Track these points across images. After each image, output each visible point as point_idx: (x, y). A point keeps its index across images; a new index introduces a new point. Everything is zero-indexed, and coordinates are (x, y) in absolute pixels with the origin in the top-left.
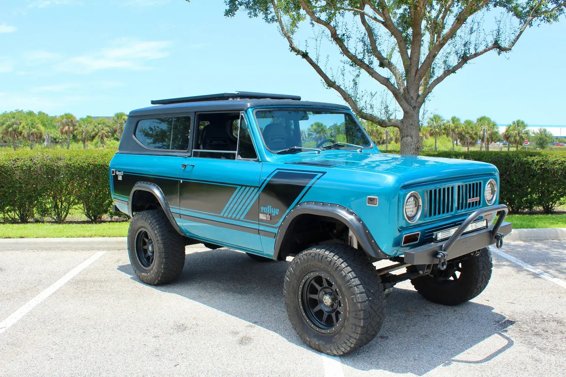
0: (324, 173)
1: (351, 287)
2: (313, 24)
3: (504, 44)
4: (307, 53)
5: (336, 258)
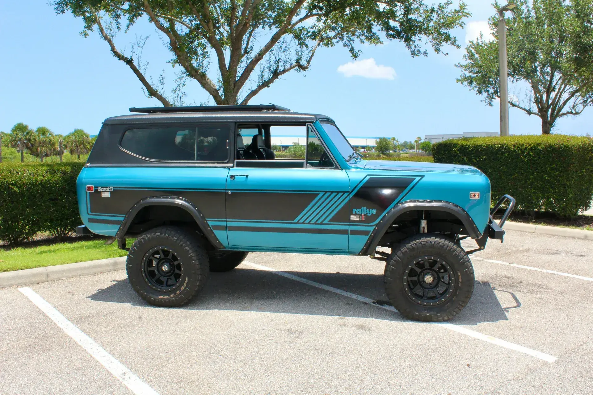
0: (423, 177)
2: (119, 28)
3: (303, 62)
4: (132, 59)
5: (447, 242)
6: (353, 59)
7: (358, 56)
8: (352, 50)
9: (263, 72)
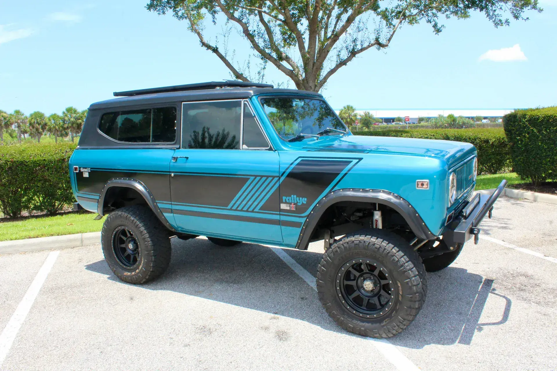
0: (360, 159)
1: (405, 272)
3: (382, 40)
4: (217, 48)
5: (385, 243)
6: (436, 34)
7: (441, 31)
8: (435, 26)
9: (339, 51)
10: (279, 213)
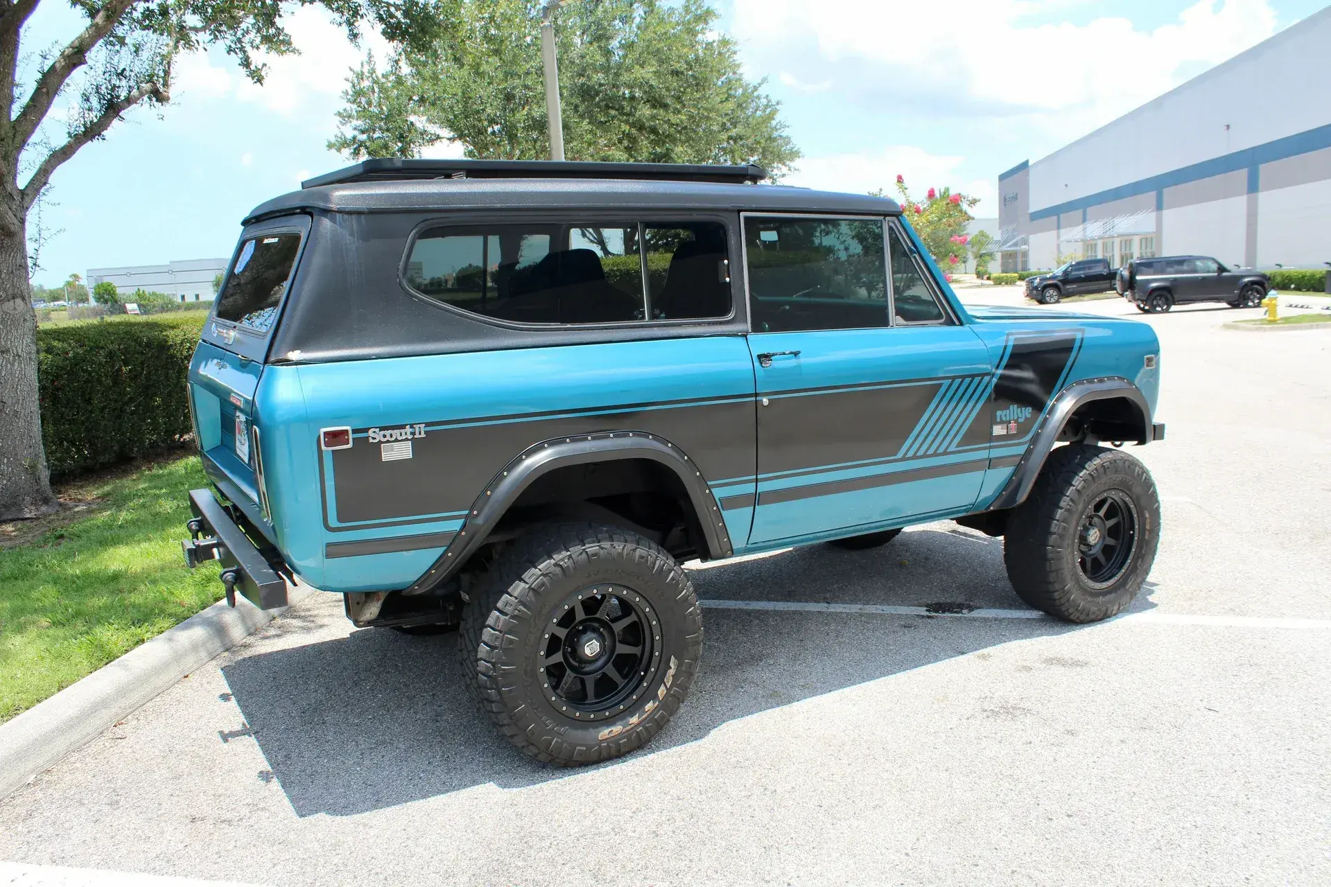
6: (252, 84)
7: (262, 77)
8: (246, 63)
10: (988, 445)
